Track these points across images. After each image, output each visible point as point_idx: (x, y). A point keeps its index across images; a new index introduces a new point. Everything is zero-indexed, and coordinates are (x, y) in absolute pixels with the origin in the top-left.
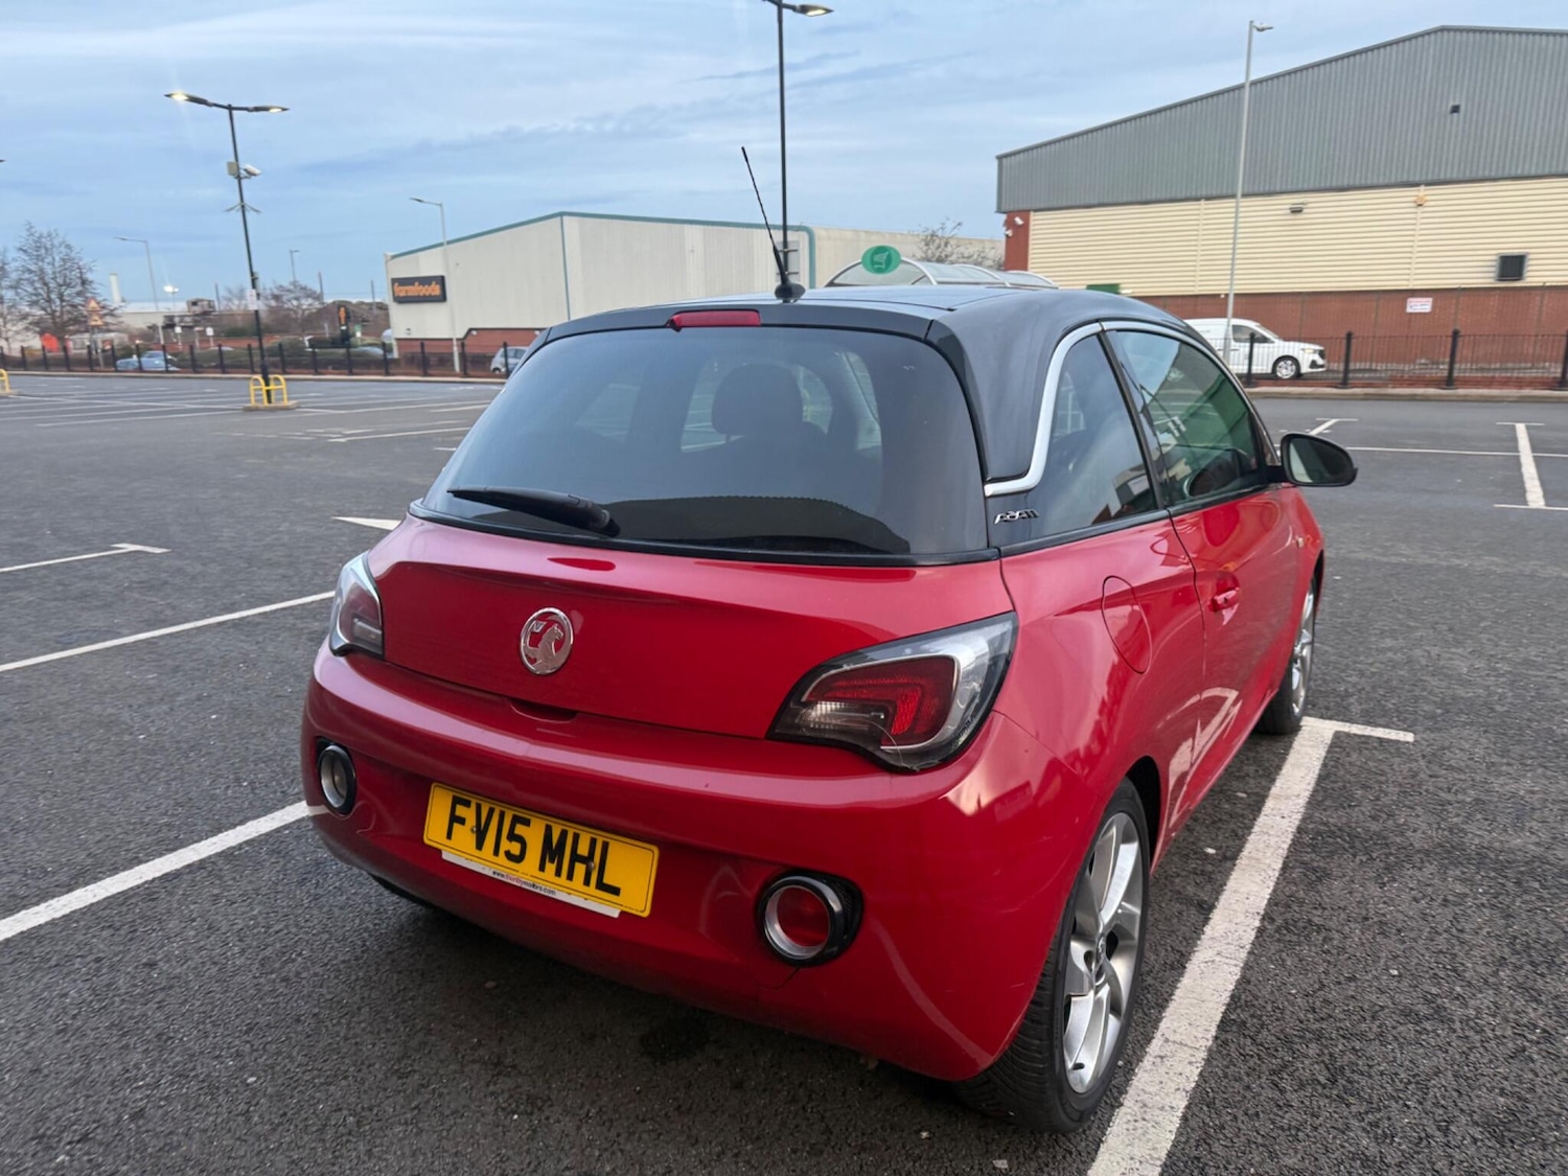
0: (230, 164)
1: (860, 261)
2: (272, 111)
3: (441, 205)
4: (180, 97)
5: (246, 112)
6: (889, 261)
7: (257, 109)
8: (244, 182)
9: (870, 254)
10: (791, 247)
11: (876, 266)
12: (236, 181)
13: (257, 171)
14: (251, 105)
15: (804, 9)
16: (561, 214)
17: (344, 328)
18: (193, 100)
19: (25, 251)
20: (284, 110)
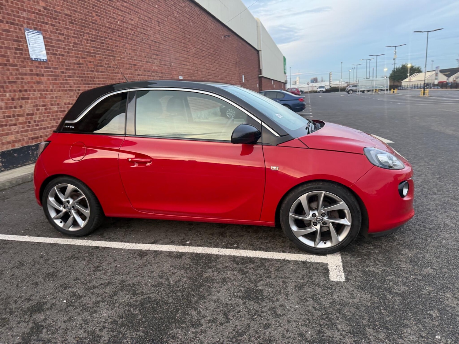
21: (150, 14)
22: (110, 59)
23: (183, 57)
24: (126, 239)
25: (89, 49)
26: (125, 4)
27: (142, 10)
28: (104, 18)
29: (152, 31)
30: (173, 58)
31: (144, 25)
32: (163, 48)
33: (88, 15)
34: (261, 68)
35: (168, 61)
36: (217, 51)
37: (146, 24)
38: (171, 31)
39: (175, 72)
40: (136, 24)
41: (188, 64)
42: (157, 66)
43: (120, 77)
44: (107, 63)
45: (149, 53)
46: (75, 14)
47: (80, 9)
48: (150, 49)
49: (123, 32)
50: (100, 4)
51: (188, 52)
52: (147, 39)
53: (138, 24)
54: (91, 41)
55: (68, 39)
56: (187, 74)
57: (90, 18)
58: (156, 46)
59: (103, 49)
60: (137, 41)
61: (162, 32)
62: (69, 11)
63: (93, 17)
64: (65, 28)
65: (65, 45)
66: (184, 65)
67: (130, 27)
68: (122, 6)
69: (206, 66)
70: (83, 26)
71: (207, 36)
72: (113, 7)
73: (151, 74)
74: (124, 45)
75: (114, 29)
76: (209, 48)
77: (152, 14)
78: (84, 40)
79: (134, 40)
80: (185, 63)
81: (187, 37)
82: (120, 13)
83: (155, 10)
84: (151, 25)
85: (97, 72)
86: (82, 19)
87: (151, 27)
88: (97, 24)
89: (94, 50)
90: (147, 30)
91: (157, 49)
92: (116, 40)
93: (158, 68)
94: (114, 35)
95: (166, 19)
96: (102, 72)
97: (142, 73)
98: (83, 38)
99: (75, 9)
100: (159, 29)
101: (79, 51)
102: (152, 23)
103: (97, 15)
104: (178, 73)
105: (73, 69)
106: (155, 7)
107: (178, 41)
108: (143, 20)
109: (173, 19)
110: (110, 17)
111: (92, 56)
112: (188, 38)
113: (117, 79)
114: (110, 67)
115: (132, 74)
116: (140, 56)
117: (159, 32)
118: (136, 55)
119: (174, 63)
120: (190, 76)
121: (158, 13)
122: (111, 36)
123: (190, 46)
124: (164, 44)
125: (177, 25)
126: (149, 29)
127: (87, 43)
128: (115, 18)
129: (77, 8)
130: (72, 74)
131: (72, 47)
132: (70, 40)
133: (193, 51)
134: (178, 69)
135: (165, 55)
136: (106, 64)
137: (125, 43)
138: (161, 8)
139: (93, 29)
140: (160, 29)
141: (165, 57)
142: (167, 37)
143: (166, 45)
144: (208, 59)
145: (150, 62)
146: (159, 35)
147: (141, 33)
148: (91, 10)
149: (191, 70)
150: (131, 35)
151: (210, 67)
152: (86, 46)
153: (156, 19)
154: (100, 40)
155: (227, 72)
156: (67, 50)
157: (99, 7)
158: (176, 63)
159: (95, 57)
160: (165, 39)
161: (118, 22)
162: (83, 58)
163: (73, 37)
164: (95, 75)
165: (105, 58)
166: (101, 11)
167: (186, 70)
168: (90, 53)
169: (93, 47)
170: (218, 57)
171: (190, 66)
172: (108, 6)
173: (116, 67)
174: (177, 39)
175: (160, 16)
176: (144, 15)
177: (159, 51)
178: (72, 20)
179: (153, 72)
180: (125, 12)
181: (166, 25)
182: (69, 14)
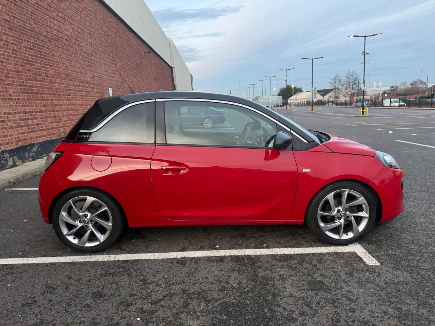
0: (363, 51)
2: (379, 35)
4: (352, 36)
7: (373, 35)
12: (364, 56)
13: (369, 52)
14: (371, 35)
17: (432, 93)
18: (355, 36)
19: (346, 77)
20: (381, 34)
21: (83, 26)
22: (48, 68)
23: (112, 70)
24: (150, 250)
25: (27, 57)
26: (60, 14)
27: (76, 21)
28: (41, 26)
29: (85, 43)
30: (103, 71)
31: (77, 37)
32: (95, 60)
33: (26, 22)
34: (175, 84)
35: (99, 73)
36: (139, 66)
37: (79, 35)
38: (101, 44)
39: (105, 84)
40: (70, 34)
41: (116, 76)
42: (90, 77)
43: (57, 87)
44: (45, 72)
45: (82, 64)
46: (14, 20)
47: (19, 16)
48: (84, 60)
49: (58, 42)
50: (37, 13)
51: (116, 65)
52: (81, 50)
53: (72, 35)
54: (30, 48)
55: (7, 45)
56: (115, 86)
57: (28, 25)
58: (89, 58)
59: (40, 57)
60: (71, 52)
61: (94, 44)
62: (8, 17)
63: (31, 25)
64: (5, 34)
65: (5, 51)
66: (113, 77)
67: (65, 38)
68: (58, 16)
69: (131, 79)
70: (21, 33)
71: (130, 51)
72: (50, 17)
73: (85, 85)
74: (60, 55)
75: (51, 39)
76: (132, 62)
77: (84, 26)
78: (23, 48)
79: (69, 51)
80: (113, 75)
81: (114, 51)
82: (56, 23)
83: (88, 23)
84: (84, 37)
85: (35, 80)
86: (20, 26)
87: (84, 39)
88: (35, 32)
89: (32, 59)
90: (80, 42)
91: (90, 60)
92: (52, 50)
93: (91, 80)
94: (50, 44)
95: (97, 33)
96: (39, 81)
97: (77, 84)
98: (21, 45)
99: (14, 15)
100: (90, 41)
101: (18, 58)
102: (85, 36)
103: (35, 23)
104: (108, 85)
105: (12, 77)
106: (87, 20)
107: (107, 54)
108: (77, 31)
109: (102, 33)
110: (47, 26)
111: (31, 65)
112: (116, 52)
113: (54, 89)
114: (48, 76)
115: (68, 85)
116: (75, 67)
117: (90, 44)
118: (71, 66)
119: (104, 75)
120: (118, 88)
121: (89, 26)
122: (48, 46)
123: (118, 60)
124: (95, 57)
125: (106, 39)
126: (82, 40)
127: (26, 50)
128: (51, 28)
129: (15, 14)
130: (11, 82)
131: (11, 54)
132: (9, 47)
133: (120, 64)
134: (108, 80)
135: (97, 67)
136: (43, 73)
137: (60, 52)
138: (92, 22)
139: (31, 37)
140: (92, 41)
141: (96, 69)
142: (98, 50)
143: (97, 57)
144: (133, 73)
145: (83, 73)
146: (91, 47)
147: (76, 44)
148: (29, 17)
149: (119, 82)
150: (67, 46)
151: (134, 80)
152: (25, 54)
153: (88, 31)
154: (38, 48)
155: (148, 85)
156: (7, 57)
157: (36, 15)
158: (106, 75)
159: (33, 65)
160: (96, 51)
161: (55, 32)
162: (22, 66)
163: (12, 43)
164: (34, 84)
165: (43, 67)
166: (38, 19)
167: (114, 82)
168: (29, 61)
169: (31, 55)
170: (141, 71)
171: (117, 78)
172: (45, 15)
173: (52, 76)
174: (106, 52)
175: (91, 29)
176: (77, 27)
177: (91, 63)
178: (11, 26)
179: (87, 83)
180: (60, 22)
181: (96, 38)
182: (8, 19)
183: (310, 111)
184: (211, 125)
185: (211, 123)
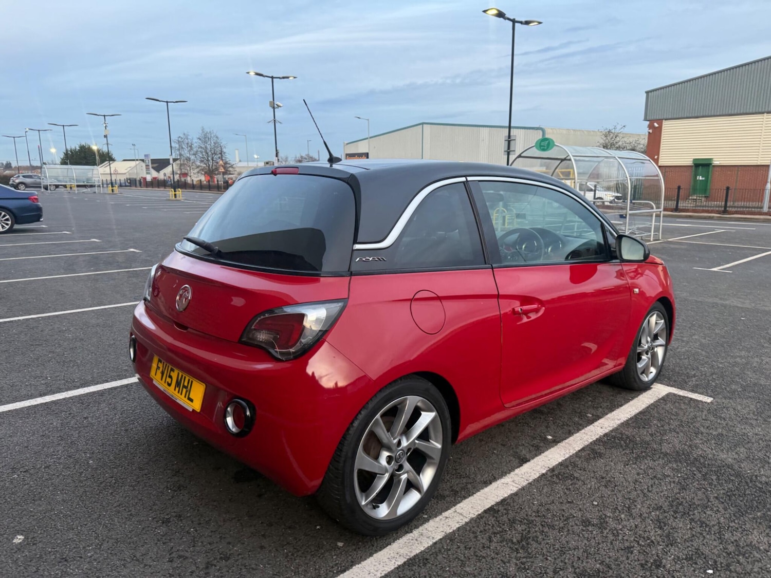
0: (270, 102)
1: (534, 145)
2: (290, 78)
3: (368, 120)
4: (252, 74)
5: (279, 79)
6: (549, 144)
7: (284, 78)
8: (276, 110)
9: (539, 142)
10: (512, 138)
11: (542, 148)
12: (273, 109)
13: (281, 105)
14: (281, 76)
15: (527, 23)
16: (423, 124)
18: (257, 74)
19: (200, 139)
20: (295, 78)
183: (171, 198)
184: (7, 224)
185: (7, 220)
